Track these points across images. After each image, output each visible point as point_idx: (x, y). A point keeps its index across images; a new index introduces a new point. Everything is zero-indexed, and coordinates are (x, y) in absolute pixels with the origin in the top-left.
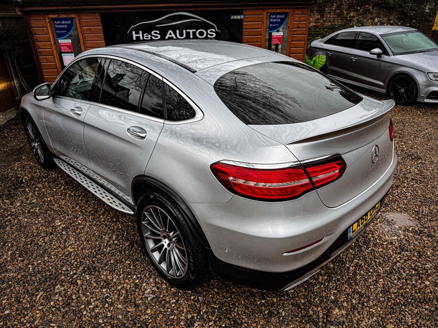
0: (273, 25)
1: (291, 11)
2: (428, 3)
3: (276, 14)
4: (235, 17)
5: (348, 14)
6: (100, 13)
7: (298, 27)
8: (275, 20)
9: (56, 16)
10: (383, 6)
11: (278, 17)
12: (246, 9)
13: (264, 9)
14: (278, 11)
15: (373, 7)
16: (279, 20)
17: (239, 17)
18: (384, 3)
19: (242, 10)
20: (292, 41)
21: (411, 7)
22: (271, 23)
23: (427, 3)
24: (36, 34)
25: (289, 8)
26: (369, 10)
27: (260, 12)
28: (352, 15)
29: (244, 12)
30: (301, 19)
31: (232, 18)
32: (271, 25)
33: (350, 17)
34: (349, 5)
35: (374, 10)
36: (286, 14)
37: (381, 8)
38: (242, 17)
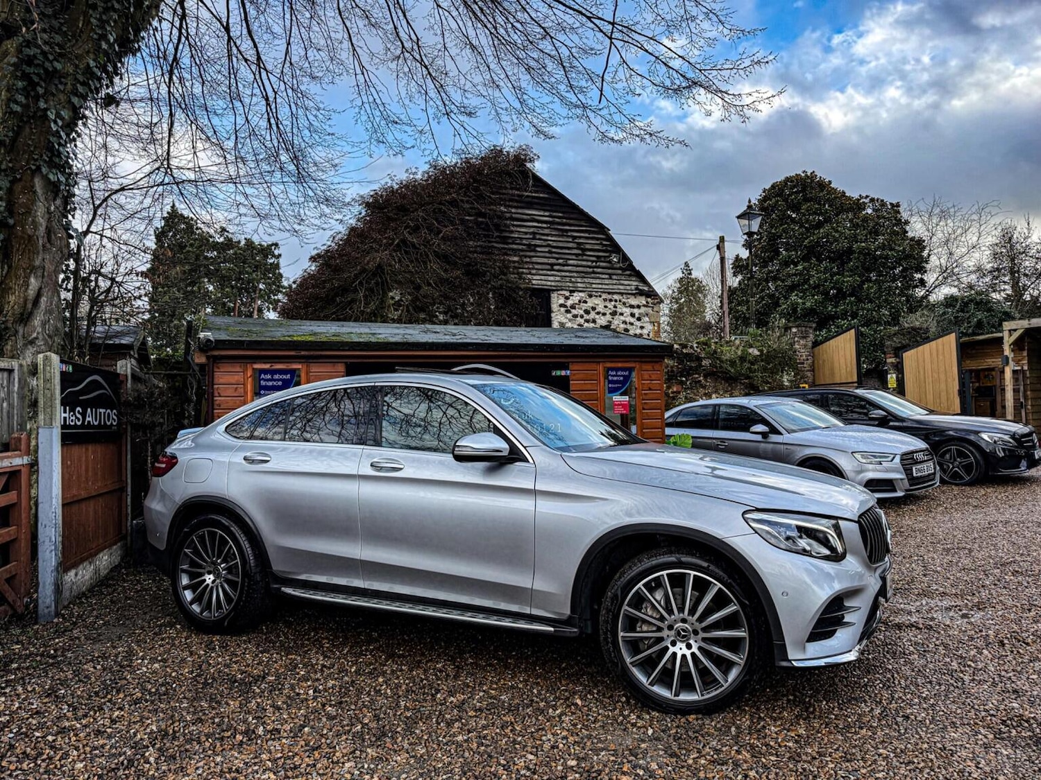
0: (613, 386)
1: (638, 366)
2: (785, 373)
3: (617, 369)
4: (559, 373)
5: (669, 388)
6: (346, 363)
7: (650, 389)
8: (615, 378)
9: (267, 366)
10: (719, 377)
11: (619, 373)
12: (572, 362)
13: (599, 362)
14: (620, 365)
15: (705, 377)
16: (622, 378)
17: (563, 373)
18: (722, 372)
19: (568, 363)
20: (644, 409)
21: (761, 377)
22: (610, 382)
23: (782, 372)
24: (220, 396)
25: (635, 362)
26: (700, 381)
27: (594, 366)
28: (675, 389)
29: (570, 366)
30: (653, 377)
31: (554, 374)
32: (610, 385)
33: (673, 393)
34: (669, 376)
35: (707, 382)
36: (631, 370)
37: (716, 379)
38: (568, 372)
